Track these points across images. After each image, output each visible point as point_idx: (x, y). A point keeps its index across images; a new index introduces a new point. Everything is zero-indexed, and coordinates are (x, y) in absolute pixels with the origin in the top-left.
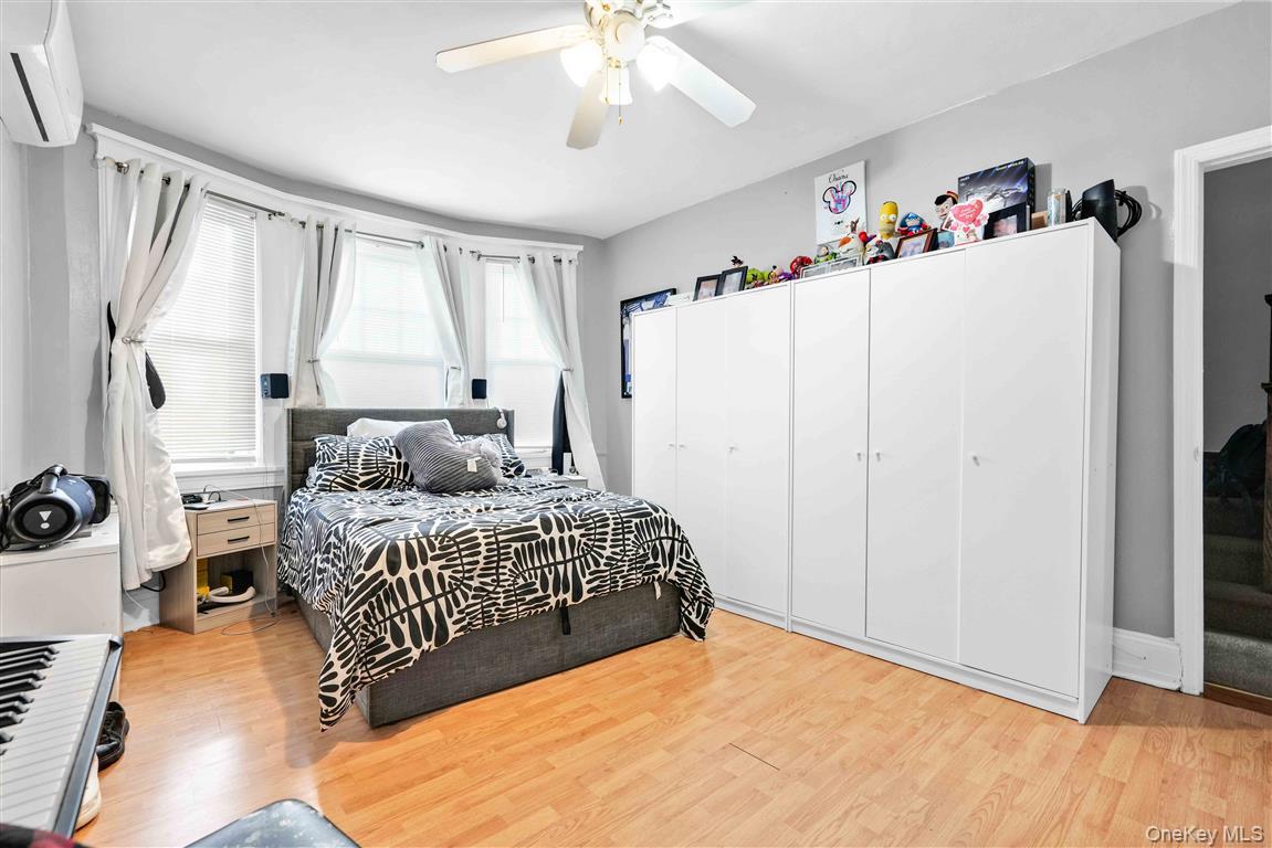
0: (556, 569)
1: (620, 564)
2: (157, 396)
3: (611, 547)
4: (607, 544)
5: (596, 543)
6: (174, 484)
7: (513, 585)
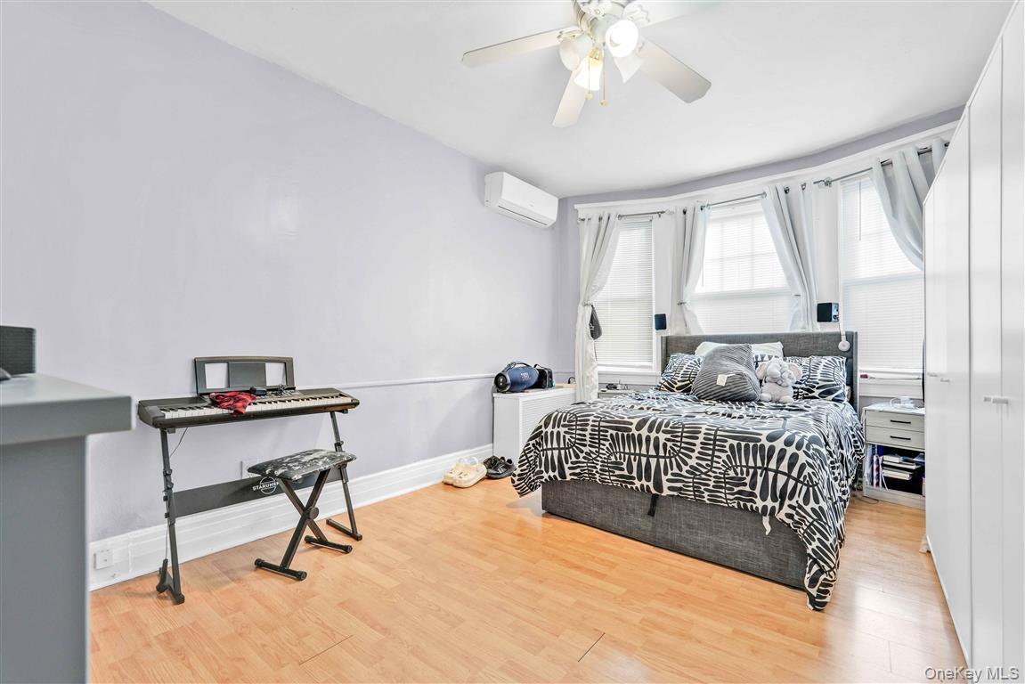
0: (640, 459)
1: (703, 476)
2: (595, 332)
3: (697, 458)
4: (694, 455)
5: (682, 450)
6: (596, 377)
7: (608, 459)
